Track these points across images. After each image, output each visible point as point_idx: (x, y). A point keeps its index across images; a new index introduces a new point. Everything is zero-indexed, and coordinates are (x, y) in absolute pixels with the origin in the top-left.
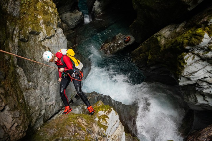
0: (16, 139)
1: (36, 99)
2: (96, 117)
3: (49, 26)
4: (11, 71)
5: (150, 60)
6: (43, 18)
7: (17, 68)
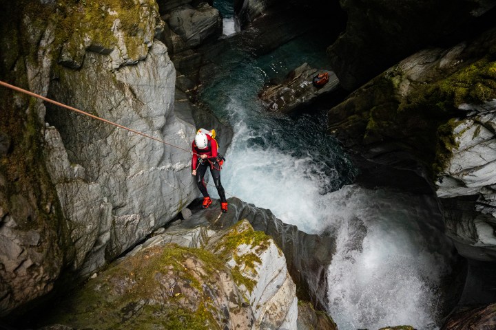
0: (28, 297)
1: (88, 206)
2: (231, 259)
3: (135, 35)
4: (27, 135)
5: (371, 133)
6: (120, 17)
7: (46, 128)
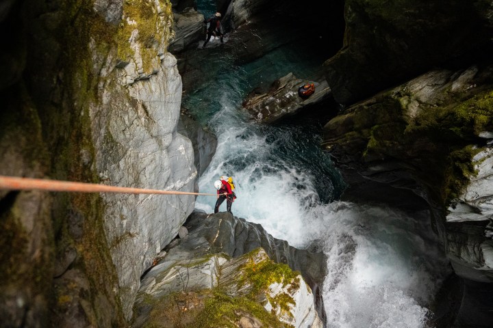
1: (133, 263)
2: (266, 302)
3: (150, 47)
5: (371, 151)
6: (139, 27)
